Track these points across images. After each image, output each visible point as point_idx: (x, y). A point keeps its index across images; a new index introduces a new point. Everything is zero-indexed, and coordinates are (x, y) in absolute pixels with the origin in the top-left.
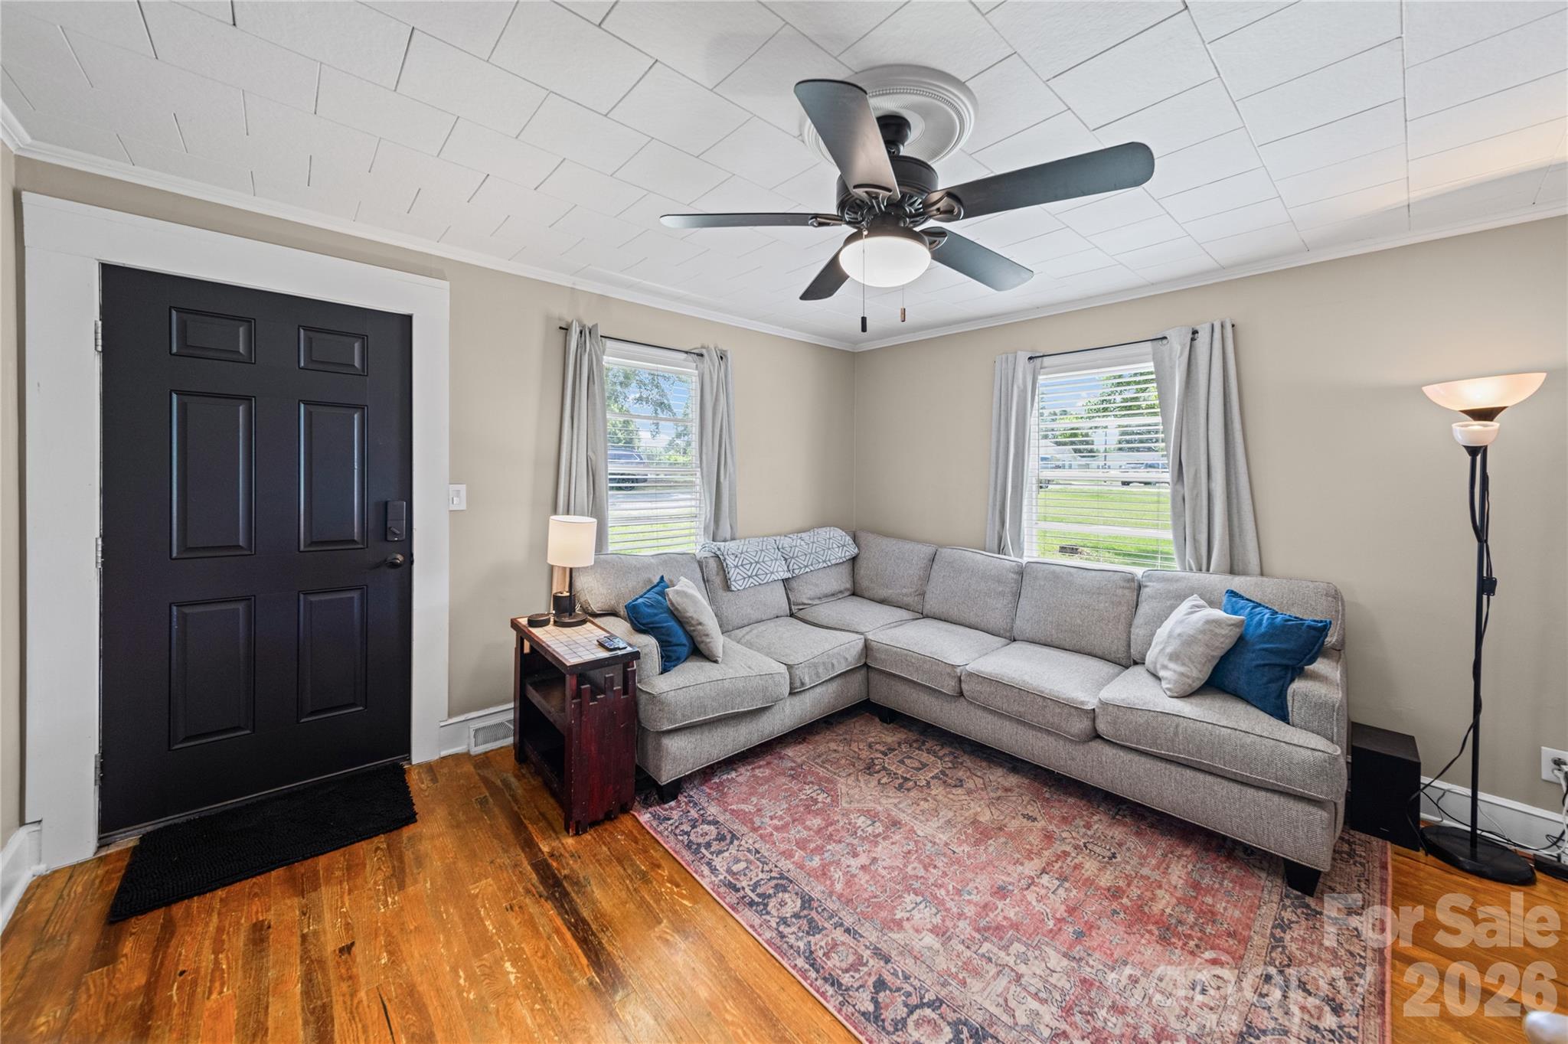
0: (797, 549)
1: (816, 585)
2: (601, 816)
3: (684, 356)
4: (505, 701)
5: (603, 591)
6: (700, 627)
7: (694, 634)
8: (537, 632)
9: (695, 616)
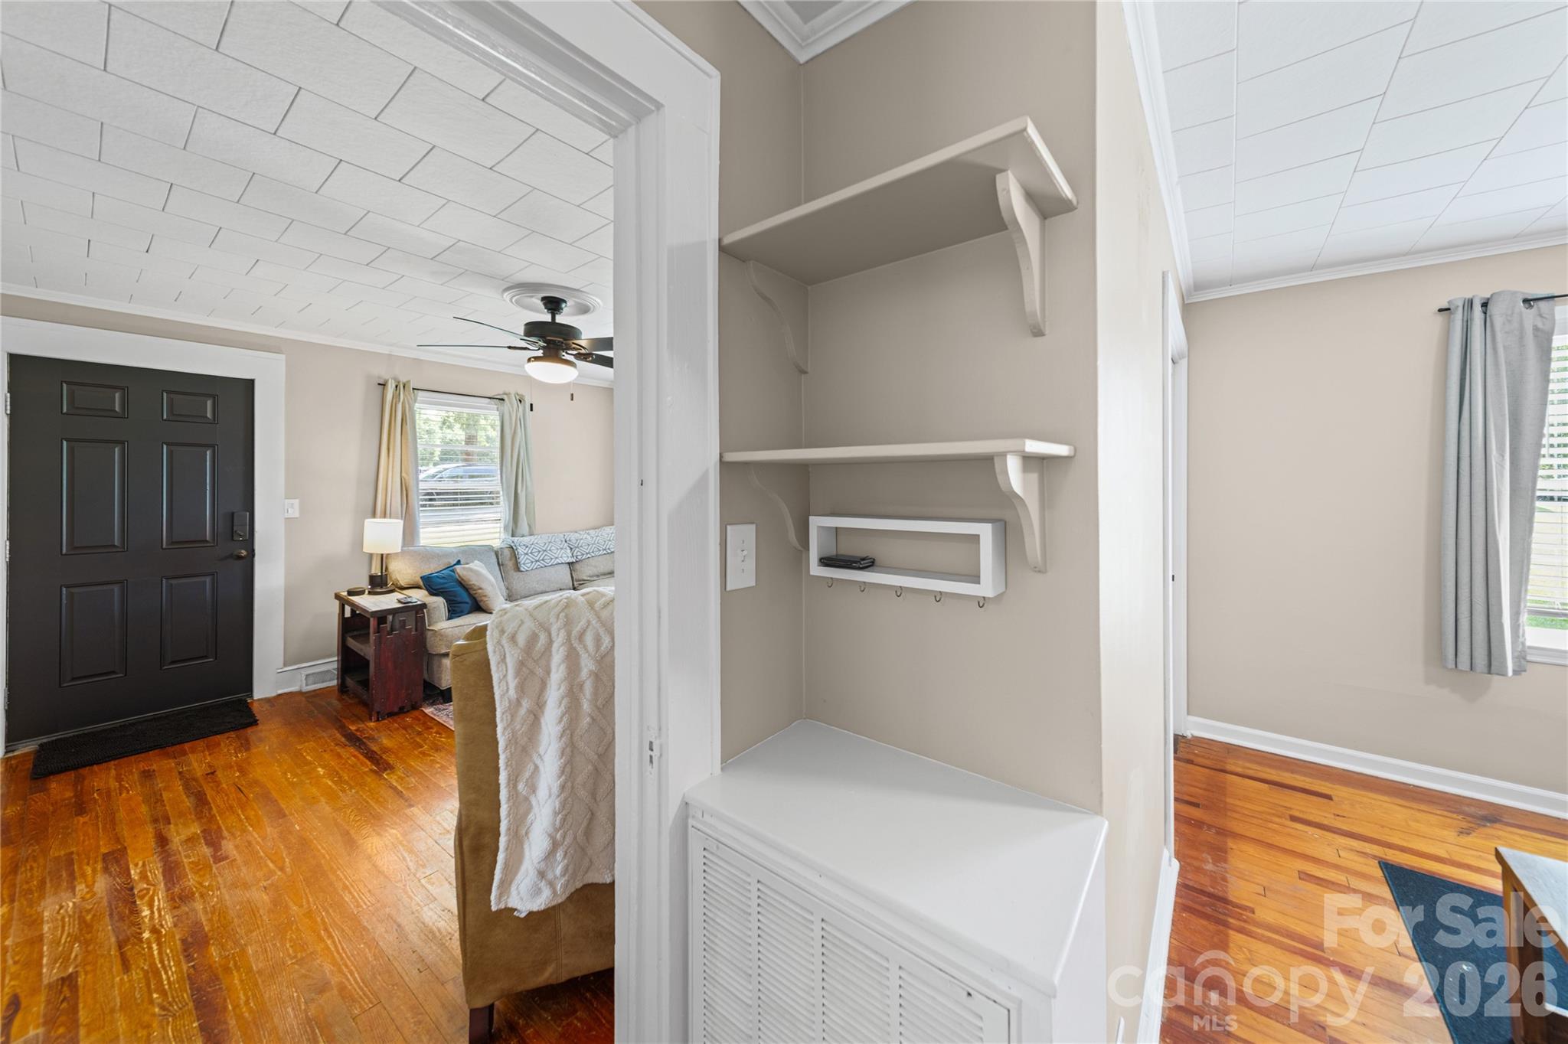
0: (582, 541)
1: (595, 567)
2: (396, 710)
3: (489, 400)
4: (330, 656)
5: (410, 571)
6: (480, 591)
7: (476, 596)
8: (355, 599)
9: (476, 583)
